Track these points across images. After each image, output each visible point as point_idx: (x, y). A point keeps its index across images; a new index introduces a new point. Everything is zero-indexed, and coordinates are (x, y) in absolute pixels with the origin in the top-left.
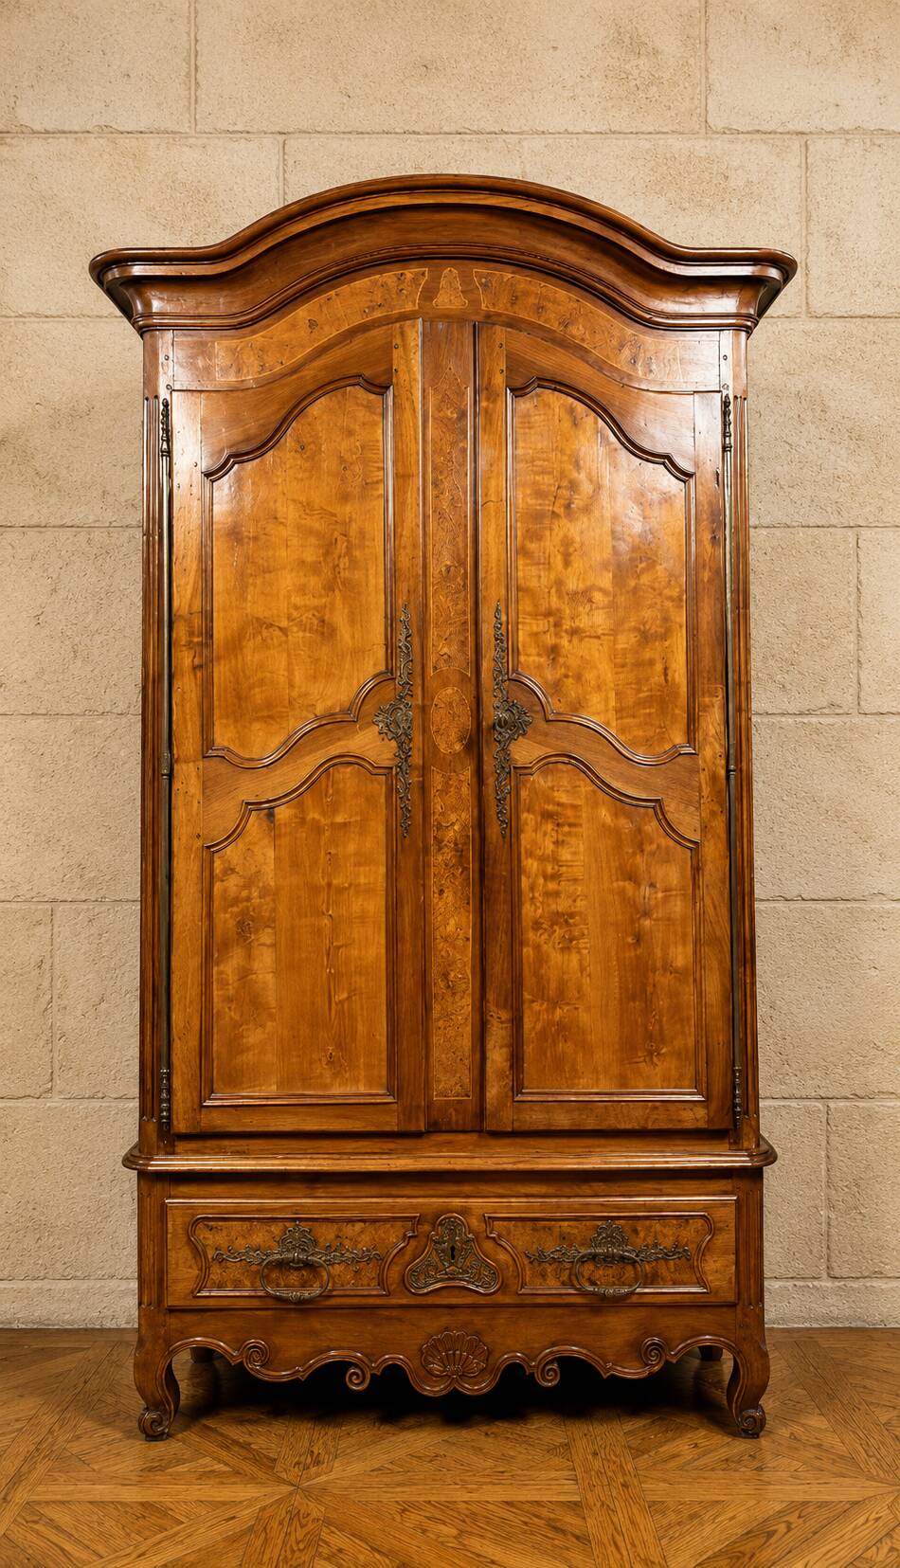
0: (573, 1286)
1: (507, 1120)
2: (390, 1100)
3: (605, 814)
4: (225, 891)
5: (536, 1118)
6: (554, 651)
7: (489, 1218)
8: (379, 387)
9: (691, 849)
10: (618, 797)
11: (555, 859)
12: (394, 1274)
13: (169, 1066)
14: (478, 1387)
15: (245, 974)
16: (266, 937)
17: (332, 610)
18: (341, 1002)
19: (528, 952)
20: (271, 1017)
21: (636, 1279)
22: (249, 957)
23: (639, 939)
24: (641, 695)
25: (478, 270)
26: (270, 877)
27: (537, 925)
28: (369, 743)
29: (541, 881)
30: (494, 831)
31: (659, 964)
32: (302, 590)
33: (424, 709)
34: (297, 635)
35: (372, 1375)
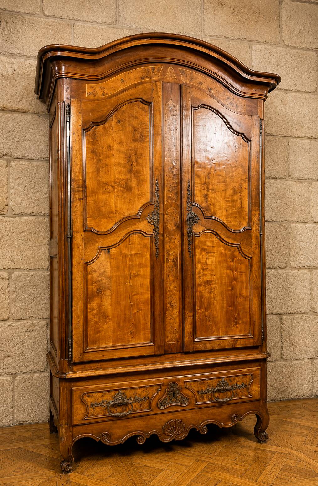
0: (212, 400)
1: (191, 348)
2: (152, 344)
3: (222, 249)
4: (92, 278)
5: (200, 347)
6: (206, 196)
7: (186, 382)
8: (147, 103)
9: (249, 259)
10: (226, 243)
11: (206, 264)
12: (154, 403)
13: (72, 339)
14: (181, 437)
15: (100, 306)
16: (108, 293)
17: (131, 181)
18: (135, 314)
19: (198, 293)
20: (110, 319)
21: (231, 396)
22: (101, 300)
23: (233, 288)
24: (233, 211)
25: (181, 69)
26: (109, 273)
27: (200, 285)
28: (144, 226)
29: (201, 271)
30: (187, 255)
31: (238, 295)
32: (120, 172)
33: (163, 215)
34: (118, 189)
35: (146, 438)
